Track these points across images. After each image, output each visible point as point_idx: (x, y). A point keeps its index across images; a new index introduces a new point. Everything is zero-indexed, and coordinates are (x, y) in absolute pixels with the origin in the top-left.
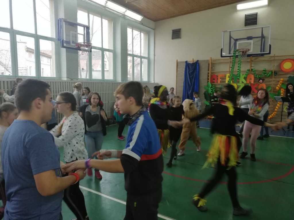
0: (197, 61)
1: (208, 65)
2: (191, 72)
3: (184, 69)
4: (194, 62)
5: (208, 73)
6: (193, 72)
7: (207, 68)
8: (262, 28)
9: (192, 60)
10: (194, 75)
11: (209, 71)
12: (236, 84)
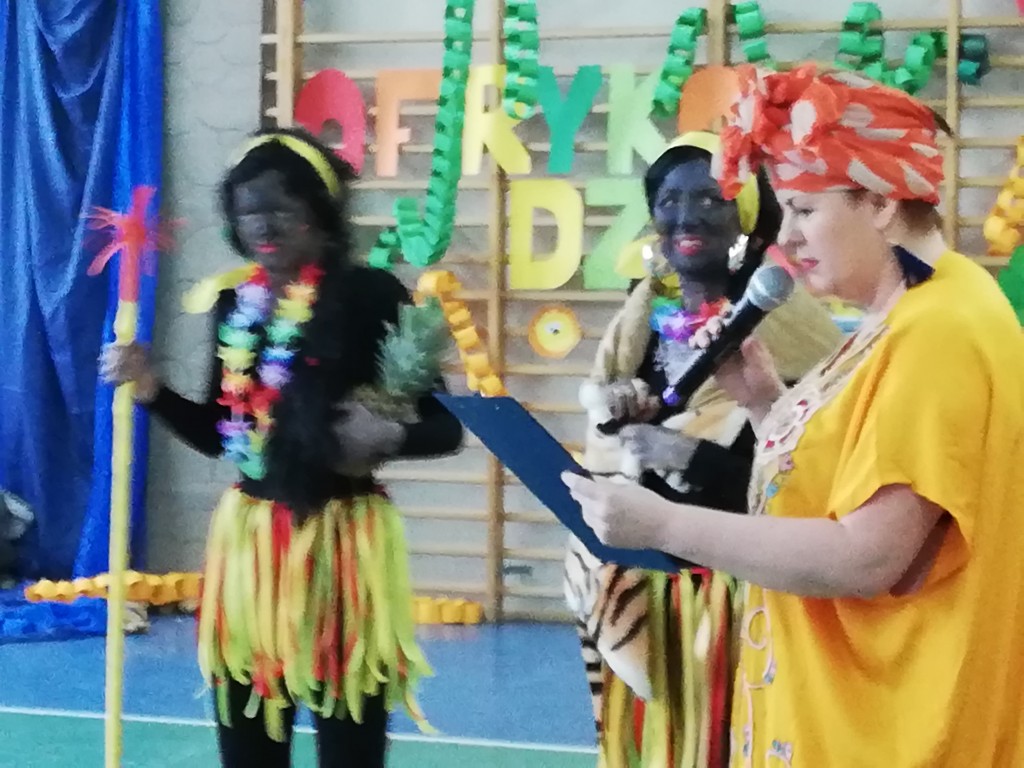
5: (269, 53)
6: (91, 43)
10: (101, 78)
11: (273, 31)
12: (578, 189)
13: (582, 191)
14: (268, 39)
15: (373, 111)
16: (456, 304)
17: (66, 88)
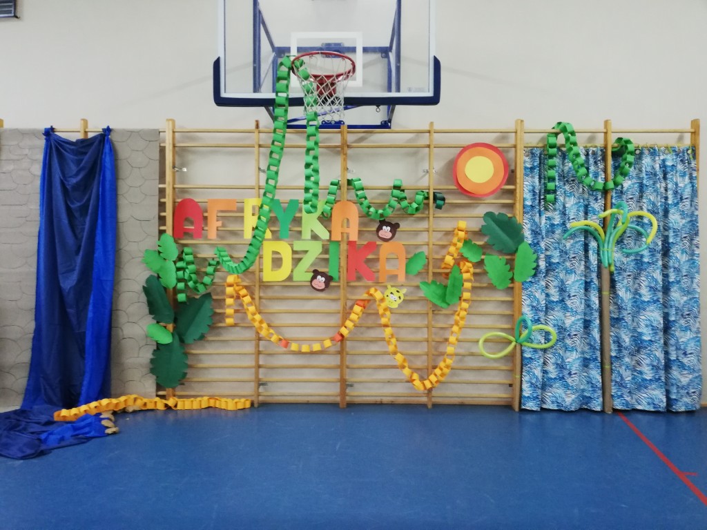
0: (104, 130)
1: (157, 155)
2: (74, 181)
3: (37, 169)
4: (90, 135)
5: (162, 192)
6: (85, 186)
7: (156, 165)
9: (78, 126)
10: (89, 200)
11: (165, 183)
12: (289, 244)
13: (291, 245)
14: (161, 186)
15: (205, 214)
16: (241, 287)
17: (73, 203)
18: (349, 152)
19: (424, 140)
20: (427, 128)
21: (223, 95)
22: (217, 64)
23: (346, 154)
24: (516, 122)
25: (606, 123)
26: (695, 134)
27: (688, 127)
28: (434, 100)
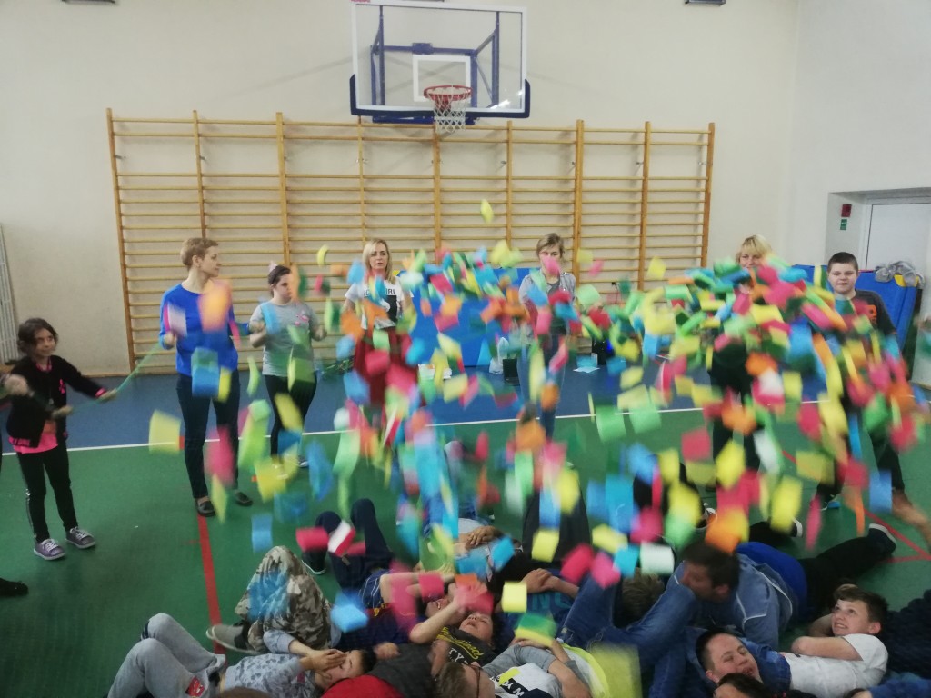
8: (498, 13)
18: (441, 144)
19: (503, 136)
20: (505, 125)
21: (359, 107)
22: (352, 81)
23: (438, 148)
24: (578, 121)
25: (647, 123)
26: (711, 135)
27: (706, 129)
28: (526, 115)
